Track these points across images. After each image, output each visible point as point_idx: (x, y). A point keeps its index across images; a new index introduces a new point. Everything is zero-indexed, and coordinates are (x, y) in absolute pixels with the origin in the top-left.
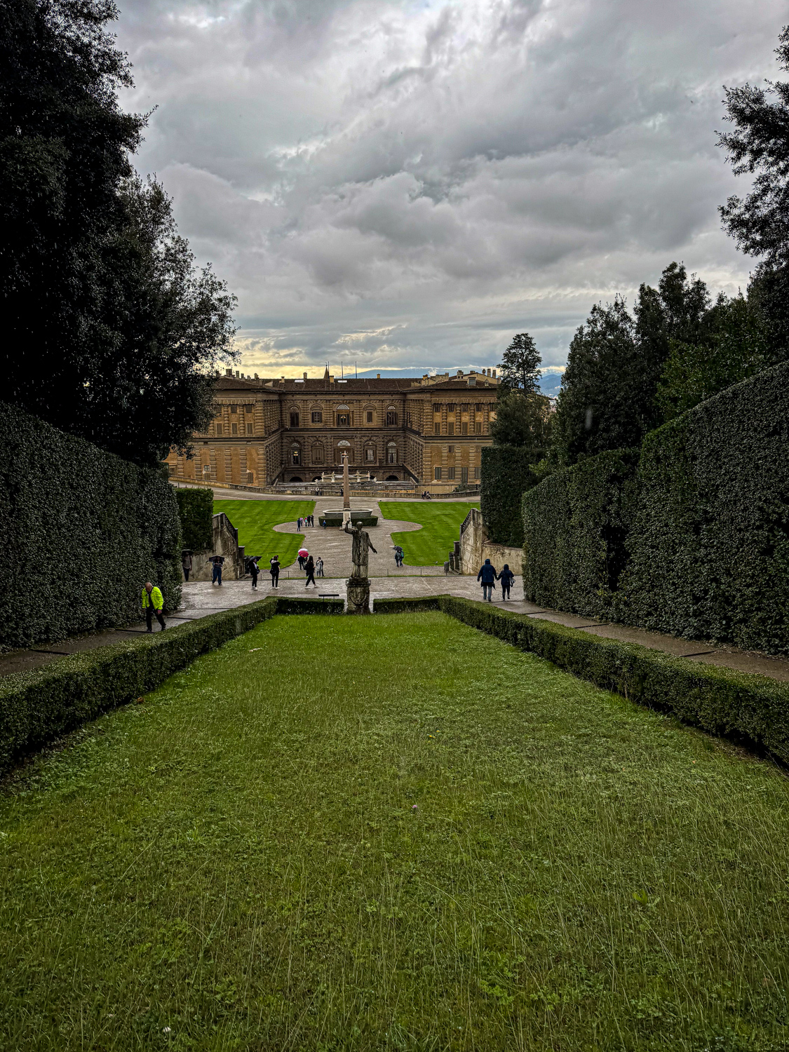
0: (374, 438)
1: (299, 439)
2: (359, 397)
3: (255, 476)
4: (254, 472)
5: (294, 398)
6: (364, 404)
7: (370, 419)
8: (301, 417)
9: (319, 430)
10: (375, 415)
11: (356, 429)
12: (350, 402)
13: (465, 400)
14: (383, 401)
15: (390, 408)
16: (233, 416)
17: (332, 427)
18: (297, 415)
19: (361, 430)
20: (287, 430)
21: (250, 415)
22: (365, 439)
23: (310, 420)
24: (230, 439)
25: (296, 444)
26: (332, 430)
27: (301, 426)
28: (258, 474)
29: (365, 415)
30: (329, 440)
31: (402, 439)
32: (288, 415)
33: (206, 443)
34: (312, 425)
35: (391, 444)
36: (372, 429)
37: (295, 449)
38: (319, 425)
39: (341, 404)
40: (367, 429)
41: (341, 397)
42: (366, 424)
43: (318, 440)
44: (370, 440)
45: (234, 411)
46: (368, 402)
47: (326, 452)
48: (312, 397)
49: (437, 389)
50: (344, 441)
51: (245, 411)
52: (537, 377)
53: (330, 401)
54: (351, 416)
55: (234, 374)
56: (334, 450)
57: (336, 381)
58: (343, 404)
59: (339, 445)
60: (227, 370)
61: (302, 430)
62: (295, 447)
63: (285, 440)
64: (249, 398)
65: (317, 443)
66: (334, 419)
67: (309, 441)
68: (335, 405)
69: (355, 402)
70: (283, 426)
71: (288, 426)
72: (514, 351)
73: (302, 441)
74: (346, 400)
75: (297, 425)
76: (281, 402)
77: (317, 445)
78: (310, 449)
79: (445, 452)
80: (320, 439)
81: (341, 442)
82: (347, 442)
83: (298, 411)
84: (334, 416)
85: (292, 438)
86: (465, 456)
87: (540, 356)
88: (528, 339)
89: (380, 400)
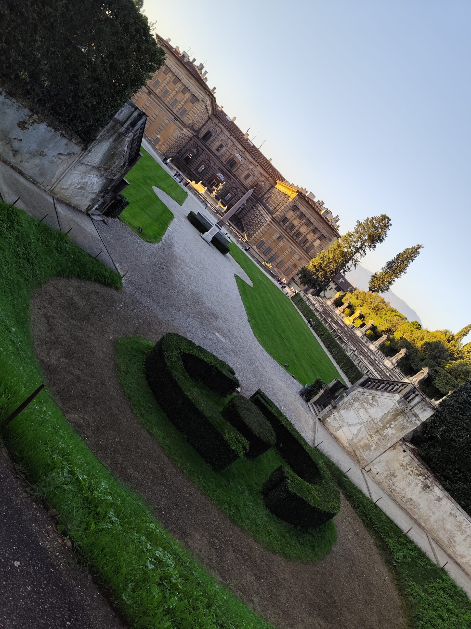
0: (239, 190)
1: (200, 150)
2: (252, 160)
3: (160, 143)
4: (162, 140)
5: (218, 124)
6: (251, 167)
7: (247, 177)
8: (212, 138)
9: (215, 156)
10: (251, 178)
11: (234, 176)
12: (245, 158)
13: (312, 219)
14: (262, 175)
15: (263, 182)
16: (181, 94)
17: (223, 161)
18: (211, 135)
19: (237, 178)
20: (198, 137)
21: (191, 104)
22: (234, 185)
23: (215, 146)
24: (166, 106)
25: (195, 151)
26: (222, 163)
27: (208, 143)
28: (163, 144)
29: (246, 173)
30: (215, 167)
31: (252, 205)
32: (206, 131)
33: (149, 93)
34: (214, 149)
36: (242, 184)
37: (192, 152)
38: (218, 154)
39: (239, 154)
40: (240, 182)
41: (243, 150)
42: (241, 178)
43: (209, 160)
44: (236, 189)
45: (183, 92)
46: (254, 167)
47: (207, 171)
48: (229, 134)
49: (305, 199)
50: (222, 175)
51: (190, 99)
52: (371, 249)
53: (235, 146)
54: (239, 166)
55: (203, 71)
56: (213, 174)
57: (247, 139)
58: (241, 155)
59: (217, 174)
60: (201, 64)
61: (206, 146)
62: (193, 152)
63: (191, 142)
64: (200, 94)
65: (208, 162)
66: (228, 158)
67: (204, 156)
68: (236, 151)
69: (248, 160)
70: (198, 133)
71: (201, 135)
72: (374, 222)
73: (200, 152)
74: (244, 155)
75: (207, 140)
76: (209, 119)
77: (207, 163)
78: (200, 161)
79: (276, 236)
80: (211, 161)
81: (220, 174)
82: (223, 177)
83: (213, 134)
84: (230, 156)
85: (197, 145)
86: (283, 250)
87: (385, 238)
88: (388, 223)
89: (260, 173)
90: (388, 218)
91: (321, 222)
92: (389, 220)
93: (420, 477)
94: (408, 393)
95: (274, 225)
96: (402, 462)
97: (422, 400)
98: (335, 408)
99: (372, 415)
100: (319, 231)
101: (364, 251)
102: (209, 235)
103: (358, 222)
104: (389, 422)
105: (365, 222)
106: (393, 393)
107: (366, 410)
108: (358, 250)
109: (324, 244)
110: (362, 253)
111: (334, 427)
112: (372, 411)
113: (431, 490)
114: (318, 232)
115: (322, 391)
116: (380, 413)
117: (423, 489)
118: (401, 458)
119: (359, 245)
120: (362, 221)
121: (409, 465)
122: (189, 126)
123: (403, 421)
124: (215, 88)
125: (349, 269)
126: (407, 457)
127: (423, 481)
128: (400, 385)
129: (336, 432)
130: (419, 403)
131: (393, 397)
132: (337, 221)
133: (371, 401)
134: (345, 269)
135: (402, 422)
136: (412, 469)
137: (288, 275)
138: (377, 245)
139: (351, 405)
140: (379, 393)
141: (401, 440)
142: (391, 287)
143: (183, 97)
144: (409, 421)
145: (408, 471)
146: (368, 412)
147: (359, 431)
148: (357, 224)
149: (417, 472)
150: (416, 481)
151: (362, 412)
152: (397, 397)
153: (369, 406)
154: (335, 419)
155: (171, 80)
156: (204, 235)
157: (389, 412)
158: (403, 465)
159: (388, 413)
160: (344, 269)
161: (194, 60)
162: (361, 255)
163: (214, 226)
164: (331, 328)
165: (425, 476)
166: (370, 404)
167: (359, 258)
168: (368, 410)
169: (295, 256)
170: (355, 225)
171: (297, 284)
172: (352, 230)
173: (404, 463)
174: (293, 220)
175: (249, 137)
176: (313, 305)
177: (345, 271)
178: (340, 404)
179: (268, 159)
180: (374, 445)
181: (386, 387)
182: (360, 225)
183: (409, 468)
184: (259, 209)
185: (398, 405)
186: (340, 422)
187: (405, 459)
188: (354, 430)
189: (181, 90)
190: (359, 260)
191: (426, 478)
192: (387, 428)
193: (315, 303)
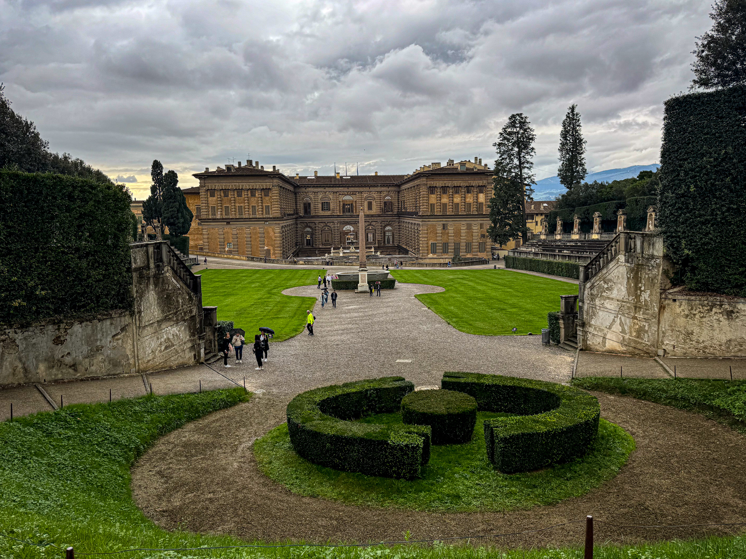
0: (374, 223)
1: (311, 225)
2: (361, 189)
3: (272, 252)
4: (271, 248)
5: (306, 191)
6: (365, 195)
7: (370, 207)
8: (312, 206)
9: (328, 217)
10: (374, 203)
12: (354, 193)
13: (456, 183)
14: (380, 192)
15: (387, 198)
16: (253, 199)
17: (338, 214)
18: (309, 204)
20: (301, 217)
21: (267, 198)
22: (367, 224)
23: (320, 209)
24: (249, 219)
25: (308, 229)
26: (338, 216)
27: (313, 213)
28: (274, 250)
29: (366, 204)
30: (336, 226)
31: (397, 224)
32: (302, 205)
33: (228, 223)
34: (321, 213)
35: (388, 228)
36: (372, 216)
37: (308, 233)
38: (328, 213)
39: (346, 195)
40: (368, 216)
41: (346, 189)
42: (366, 212)
43: (326, 226)
44: (370, 225)
45: (253, 195)
46: (368, 193)
47: (333, 235)
48: (322, 189)
49: (432, 174)
50: (348, 226)
51: (263, 194)
52: (531, 154)
53: (336, 192)
54: (354, 205)
55: (254, 165)
56: (341, 233)
57: (341, 177)
58: (348, 195)
59: (344, 229)
60: (248, 161)
61: (313, 217)
62: (308, 231)
63: (299, 226)
64: (266, 184)
65: (326, 228)
66: (340, 208)
67: (320, 226)
68: (341, 196)
69: (357, 193)
70: (297, 214)
71: (302, 214)
72: (509, 130)
73: (314, 226)
74: (350, 192)
75: (310, 212)
76: (295, 194)
78: (320, 233)
79: (439, 229)
80: (328, 224)
81: (346, 227)
82: (351, 227)
83: (310, 202)
84: (340, 205)
85: (305, 224)
86: (458, 233)
87: (534, 133)
88: (522, 118)
89: (378, 192)
90: (518, 115)
91: (467, 178)
92: (520, 115)
93: (714, 309)
94: (627, 244)
95: (428, 221)
96: (683, 313)
97: (643, 237)
98: (583, 325)
99: (618, 297)
100: (472, 186)
101: (528, 162)
102: (363, 285)
103: (495, 145)
104: (637, 288)
105: (501, 139)
106: (615, 258)
107: (609, 298)
108: (520, 167)
109: (488, 192)
110: (528, 166)
111: (599, 343)
112: (615, 294)
113: (737, 312)
114: (472, 188)
115: (561, 321)
116: (622, 288)
117: (728, 319)
118: (678, 310)
119: (516, 162)
120: (498, 141)
121: (692, 309)
122: (282, 215)
123: (646, 274)
124: (274, 167)
125: (531, 190)
126: (683, 303)
127: (720, 311)
128: (614, 244)
129: (605, 346)
130: (642, 243)
131: (618, 261)
132: (480, 162)
133: (606, 286)
134: (528, 194)
135: (647, 276)
136: (698, 310)
137: (485, 250)
138: (533, 145)
139: (594, 307)
140: (604, 271)
141: (661, 294)
142: (586, 167)
143: (256, 199)
144: (651, 268)
145: (697, 316)
146: (612, 299)
147: (621, 324)
148: (496, 147)
149: (706, 308)
150: (714, 318)
151: (608, 304)
152: (622, 258)
153: (609, 293)
154: (594, 335)
155: (236, 196)
156: (360, 289)
157: (628, 278)
158: (687, 316)
159: (628, 281)
160: (525, 195)
161: (240, 163)
162: (528, 168)
163: (360, 274)
164: (564, 256)
165: (718, 305)
166: (608, 289)
167: (529, 172)
168: (611, 296)
169: (474, 228)
170: (495, 149)
171: (499, 250)
172: (497, 157)
173: (686, 312)
174: (440, 200)
175: (340, 175)
176: (529, 253)
177: (529, 196)
178: (585, 317)
179: (373, 174)
180: (644, 324)
181: (605, 258)
182: (500, 145)
183: (695, 312)
184: (405, 221)
185: (629, 265)
186: (600, 334)
187: (682, 308)
188: (617, 328)
189: (250, 195)
190: (531, 174)
191: (721, 306)
192: (640, 295)
193: (530, 250)
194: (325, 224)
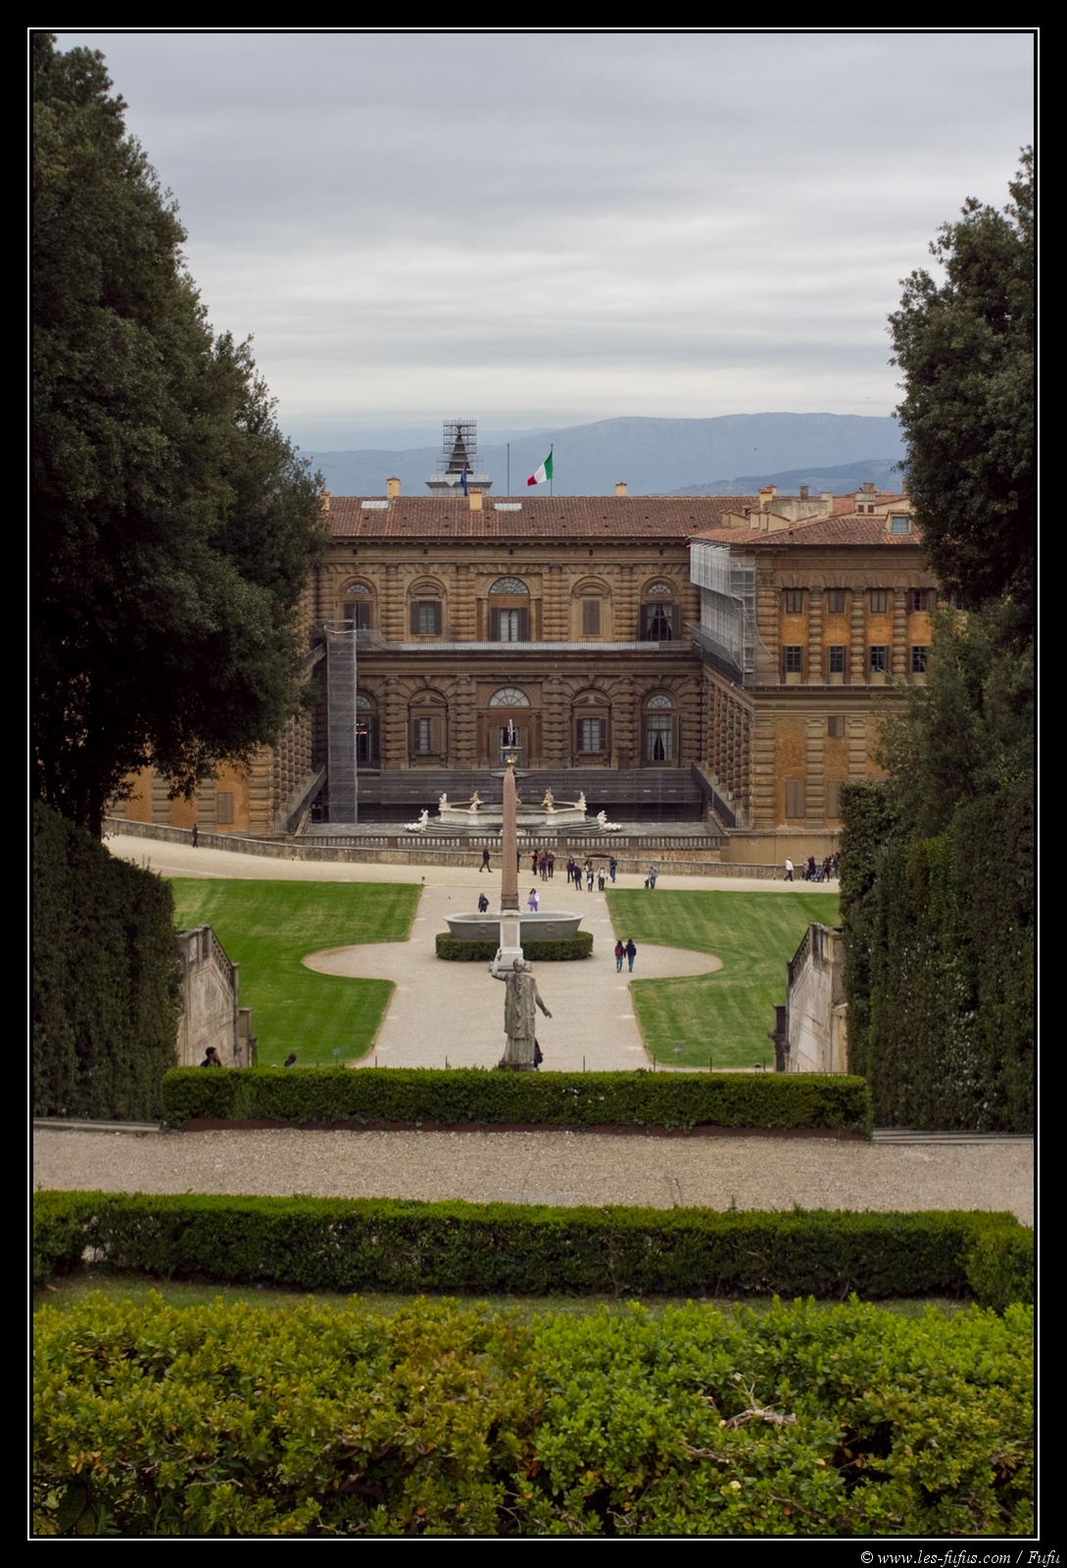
0: (606, 684)
2: (559, 556)
5: (356, 560)
6: (574, 579)
8: (376, 616)
9: (434, 656)
10: (606, 609)
12: (531, 571)
15: (654, 590)
17: (473, 645)
18: (367, 607)
19: (564, 656)
22: (576, 685)
23: (406, 628)
25: (361, 700)
29: (576, 611)
30: (463, 689)
31: (691, 687)
32: (339, 612)
34: (409, 643)
35: (659, 702)
36: (599, 656)
38: (434, 644)
39: (502, 577)
40: (583, 656)
41: (502, 556)
43: (427, 689)
44: (591, 688)
46: (587, 570)
47: (452, 726)
50: (509, 692)
53: (467, 566)
54: (533, 613)
56: (480, 717)
57: (489, 504)
58: (509, 576)
59: (494, 703)
65: (428, 697)
66: (479, 623)
67: (402, 690)
68: (483, 579)
69: (545, 570)
73: (379, 692)
74: (520, 565)
76: (316, 570)
77: (428, 702)
78: (404, 714)
79: (816, 735)
80: (436, 684)
81: (501, 694)
82: (518, 694)
83: (369, 598)
84: (480, 613)
89: (622, 567)
179: (612, 492)
194: (420, 683)
